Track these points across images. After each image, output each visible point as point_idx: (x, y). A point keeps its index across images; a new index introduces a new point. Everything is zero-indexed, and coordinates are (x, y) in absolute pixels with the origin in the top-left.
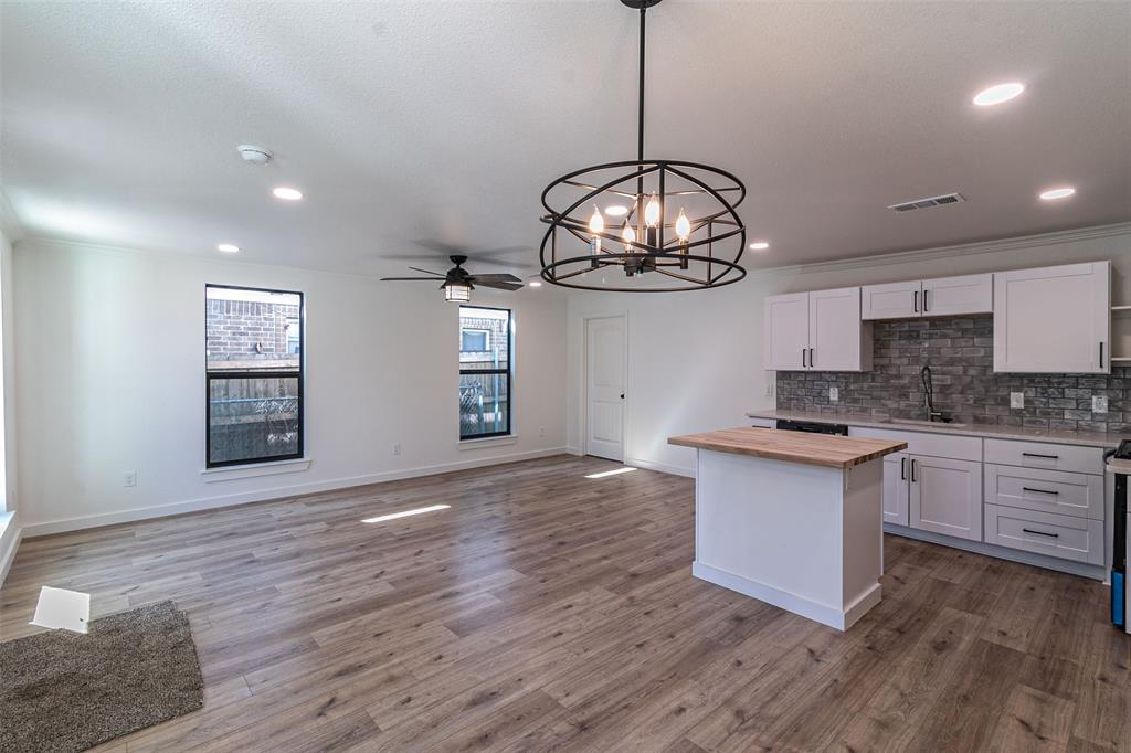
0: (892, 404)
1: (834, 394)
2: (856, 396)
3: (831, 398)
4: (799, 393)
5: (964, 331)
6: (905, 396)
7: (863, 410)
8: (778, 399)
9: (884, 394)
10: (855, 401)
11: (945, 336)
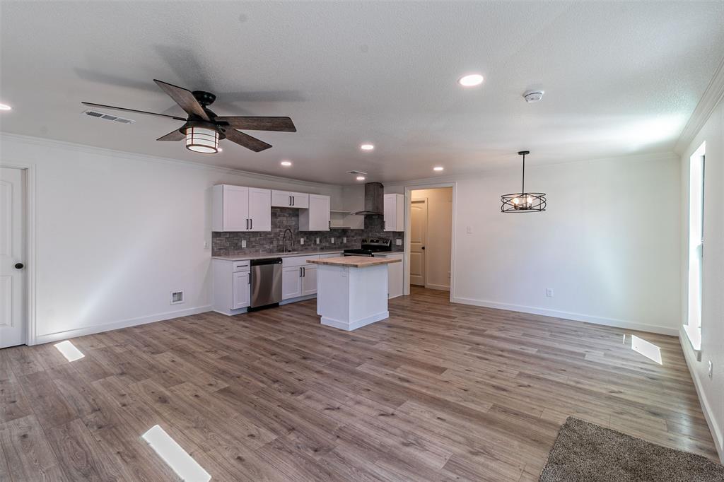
0: (267, 247)
1: (244, 244)
2: (254, 244)
3: (243, 246)
4: (225, 244)
5: (290, 214)
6: (272, 243)
7: (257, 251)
8: (213, 249)
9: (265, 242)
10: (253, 247)
11: (284, 216)
